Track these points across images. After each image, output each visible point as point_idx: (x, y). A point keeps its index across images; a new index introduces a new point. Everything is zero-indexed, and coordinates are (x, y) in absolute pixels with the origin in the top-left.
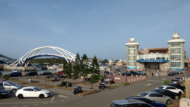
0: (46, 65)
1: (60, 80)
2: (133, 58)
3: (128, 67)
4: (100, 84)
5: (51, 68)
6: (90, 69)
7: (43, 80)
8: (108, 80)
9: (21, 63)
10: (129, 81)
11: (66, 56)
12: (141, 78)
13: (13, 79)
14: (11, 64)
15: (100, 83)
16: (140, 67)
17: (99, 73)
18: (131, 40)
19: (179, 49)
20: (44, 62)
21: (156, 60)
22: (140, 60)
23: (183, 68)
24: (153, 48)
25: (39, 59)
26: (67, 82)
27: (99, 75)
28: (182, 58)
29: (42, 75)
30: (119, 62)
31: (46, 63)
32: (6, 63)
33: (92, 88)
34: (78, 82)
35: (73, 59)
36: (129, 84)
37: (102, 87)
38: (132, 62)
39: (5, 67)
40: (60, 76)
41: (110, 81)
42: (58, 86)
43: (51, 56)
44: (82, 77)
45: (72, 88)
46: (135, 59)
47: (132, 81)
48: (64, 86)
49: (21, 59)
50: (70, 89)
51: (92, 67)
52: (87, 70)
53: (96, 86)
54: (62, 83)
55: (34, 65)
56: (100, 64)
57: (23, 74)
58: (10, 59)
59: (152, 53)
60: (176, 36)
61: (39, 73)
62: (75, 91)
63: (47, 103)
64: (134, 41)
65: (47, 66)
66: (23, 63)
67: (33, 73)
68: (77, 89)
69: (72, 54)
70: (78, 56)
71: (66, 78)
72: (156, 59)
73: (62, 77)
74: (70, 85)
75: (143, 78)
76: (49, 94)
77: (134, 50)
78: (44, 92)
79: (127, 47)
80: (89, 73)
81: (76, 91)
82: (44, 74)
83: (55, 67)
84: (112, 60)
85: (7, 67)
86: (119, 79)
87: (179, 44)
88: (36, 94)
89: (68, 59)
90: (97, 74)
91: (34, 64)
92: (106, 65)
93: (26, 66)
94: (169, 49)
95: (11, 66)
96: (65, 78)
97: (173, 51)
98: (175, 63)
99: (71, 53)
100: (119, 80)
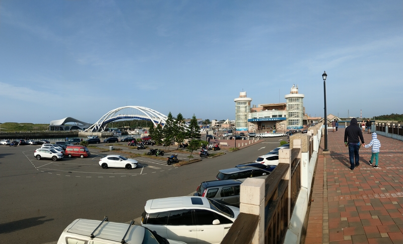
0: (127, 129)
1: (147, 147)
2: (244, 117)
3: (237, 128)
4: (201, 152)
5: (133, 132)
6: (187, 133)
7: (125, 147)
8: (211, 146)
9: (97, 127)
10: (239, 146)
11: (151, 116)
12: (254, 141)
13: (91, 146)
14: (86, 130)
15: (201, 150)
16: (253, 128)
17: (199, 138)
18: (241, 95)
19: (298, 105)
20: (123, 125)
21: (271, 119)
22: (252, 119)
23: (302, 126)
24: (267, 104)
25: (117, 123)
26: (157, 149)
27: (200, 141)
28: (300, 115)
29: (124, 141)
30: (225, 122)
31: (125, 127)
32: (80, 129)
33: (191, 157)
34: (171, 149)
35: (162, 121)
36: (239, 149)
37: (204, 155)
38: (243, 122)
39: (79, 133)
40: (146, 143)
41: (215, 148)
42: (146, 154)
43: (132, 117)
44: (176, 143)
45: (164, 157)
46: (246, 118)
47: (243, 145)
48: (153, 154)
49: (97, 123)
50: (161, 158)
51: (190, 130)
52: (184, 133)
53: (196, 154)
54: (151, 151)
55: (112, 130)
56: (200, 125)
57: (102, 140)
58: (84, 124)
59: (267, 110)
60: (295, 90)
61: (119, 139)
62: (169, 160)
63: (136, 175)
64: (246, 96)
65: (128, 131)
66: (99, 128)
67: (113, 140)
68: (172, 158)
69: (161, 114)
70: (170, 116)
71: (155, 144)
72: (271, 117)
73: (149, 144)
74: (162, 153)
75: (256, 141)
76: (137, 164)
77: (246, 107)
78: (130, 161)
79: (236, 104)
80: (186, 138)
81: (171, 160)
82: (126, 140)
83: (137, 131)
84: (216, 121)
85: (81, 132)
86: (226, 144)
87: (297, 99)
88: (122, 164)
89: (155, 120)
90: (196, 139)
91: (112, 128)
92: (207, 127)
93: (103, 131)
94: (287, 106)
95: (86, 131)
96: (152, 145)
97: (291, 107)
98: (294, 120)
99: (159, 113)
100: (226, 146)
